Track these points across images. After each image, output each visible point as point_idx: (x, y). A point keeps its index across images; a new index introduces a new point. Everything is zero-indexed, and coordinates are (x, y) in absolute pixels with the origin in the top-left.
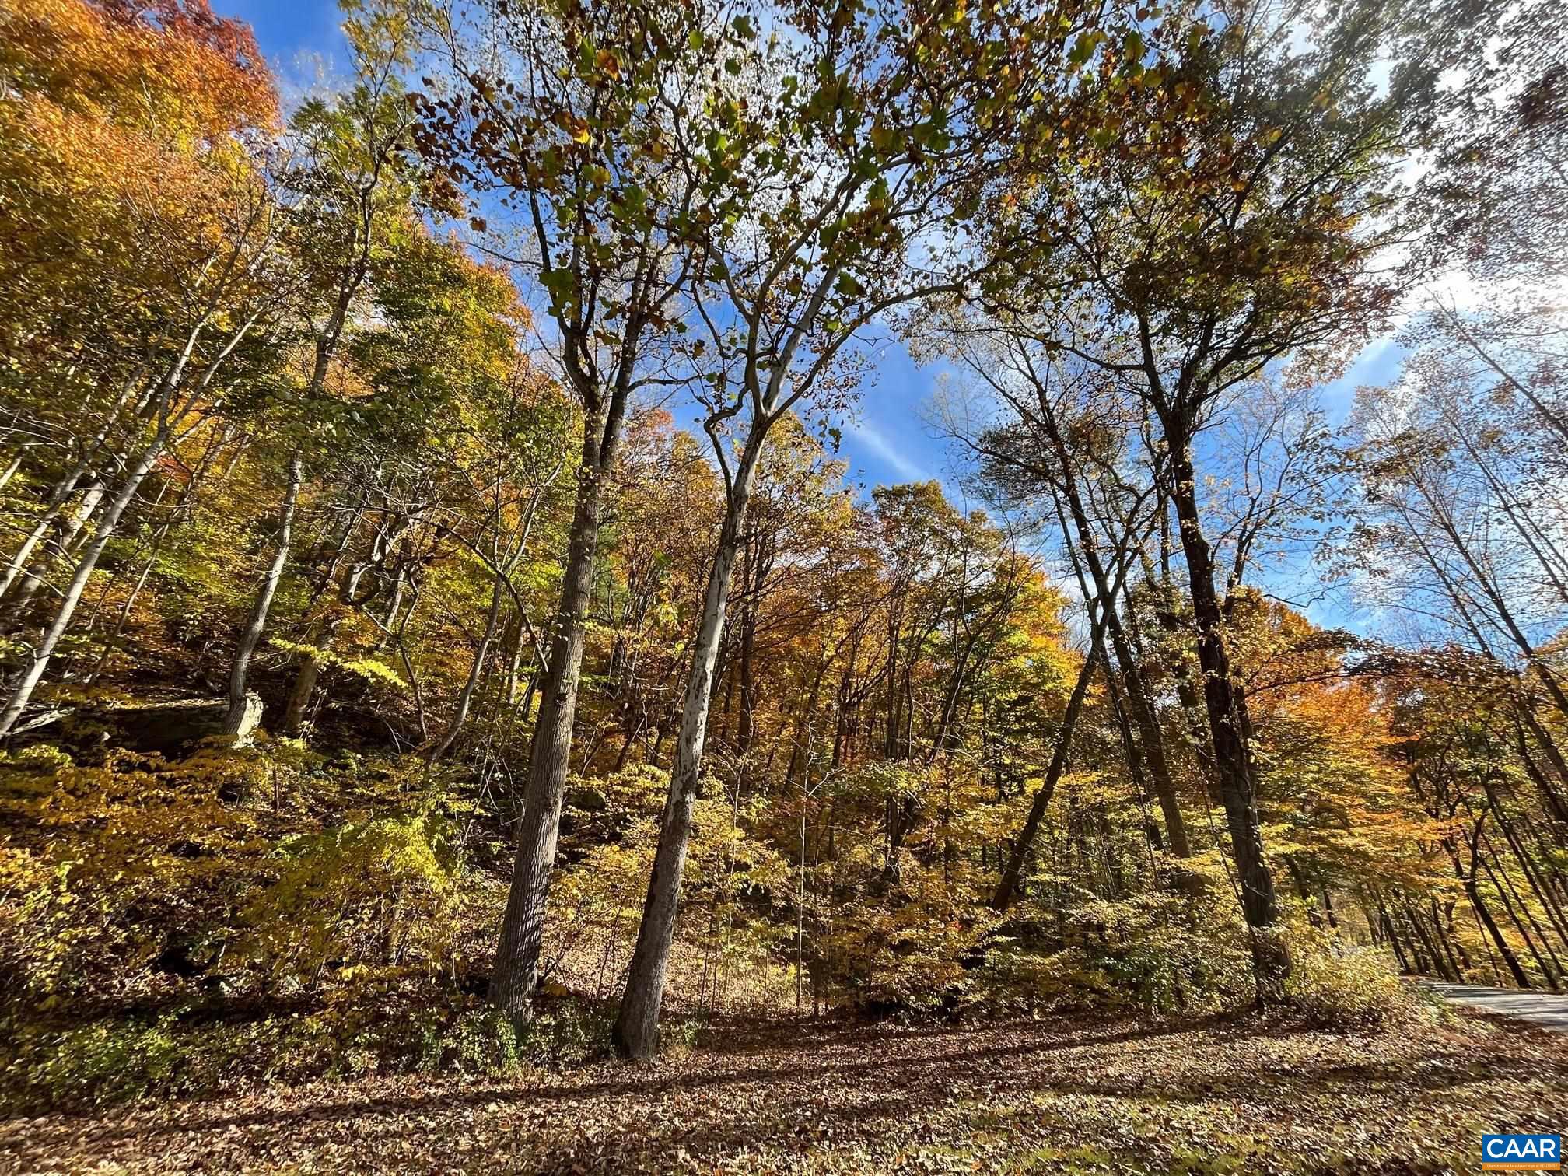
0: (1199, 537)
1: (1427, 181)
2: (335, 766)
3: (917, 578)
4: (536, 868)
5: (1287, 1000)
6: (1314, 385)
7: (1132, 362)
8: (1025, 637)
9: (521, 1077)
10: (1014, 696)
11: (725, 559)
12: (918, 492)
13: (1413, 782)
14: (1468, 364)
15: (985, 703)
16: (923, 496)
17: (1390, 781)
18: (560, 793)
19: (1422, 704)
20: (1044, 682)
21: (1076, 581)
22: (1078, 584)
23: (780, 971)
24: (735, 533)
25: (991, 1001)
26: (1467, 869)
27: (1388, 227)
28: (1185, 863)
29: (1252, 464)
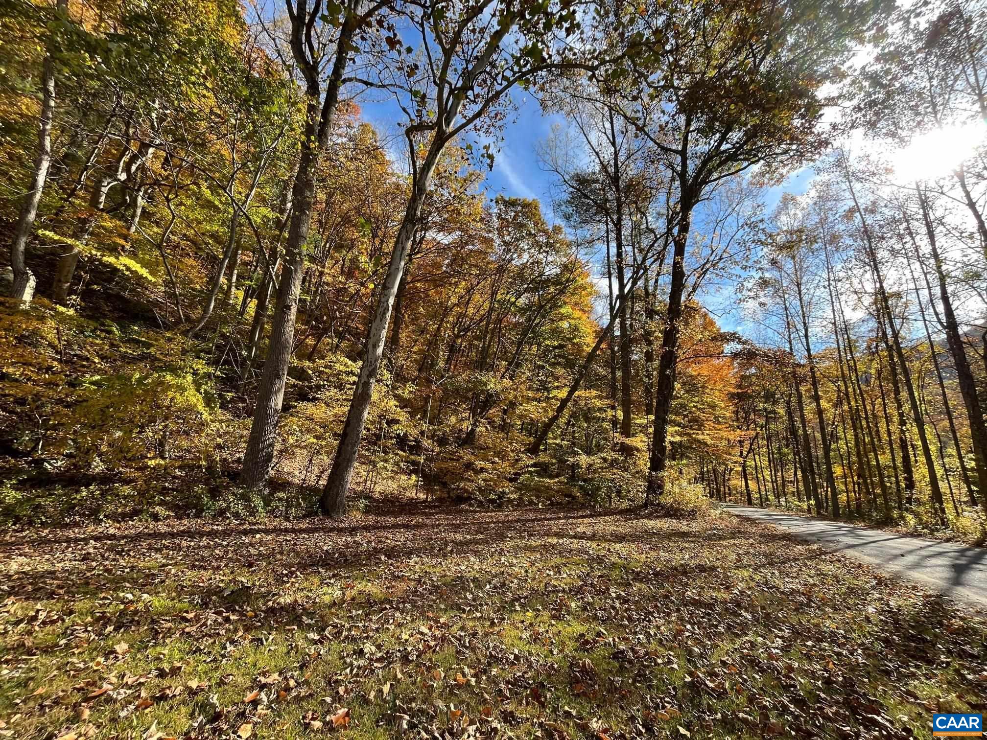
0: (682, 268)
1: (867, 69)
2: (102, 331)
3: (513, 262)
4: (271, 412)
5: (658, 505)
6: (764, 187)
7: (674, 148)
8: (570, 310)
9: (268, 523)
10: (556, 343)
11: (407, 232)
12: (526, 205)
13: (736, 413)
14: (842, 193)
15: (539, 345)
16: (528, 209)
17: (727, 410)
18: (286, 368)
19: (753, 375)
20: (575, 337)
21: (607, 281)
22: (608, 284)
23: (406, 478)
24: (415, 214)
25: (520, 499)
26: (745, 453)
27: (836, 94)
28: (628, 441)
29: (718, 228)
